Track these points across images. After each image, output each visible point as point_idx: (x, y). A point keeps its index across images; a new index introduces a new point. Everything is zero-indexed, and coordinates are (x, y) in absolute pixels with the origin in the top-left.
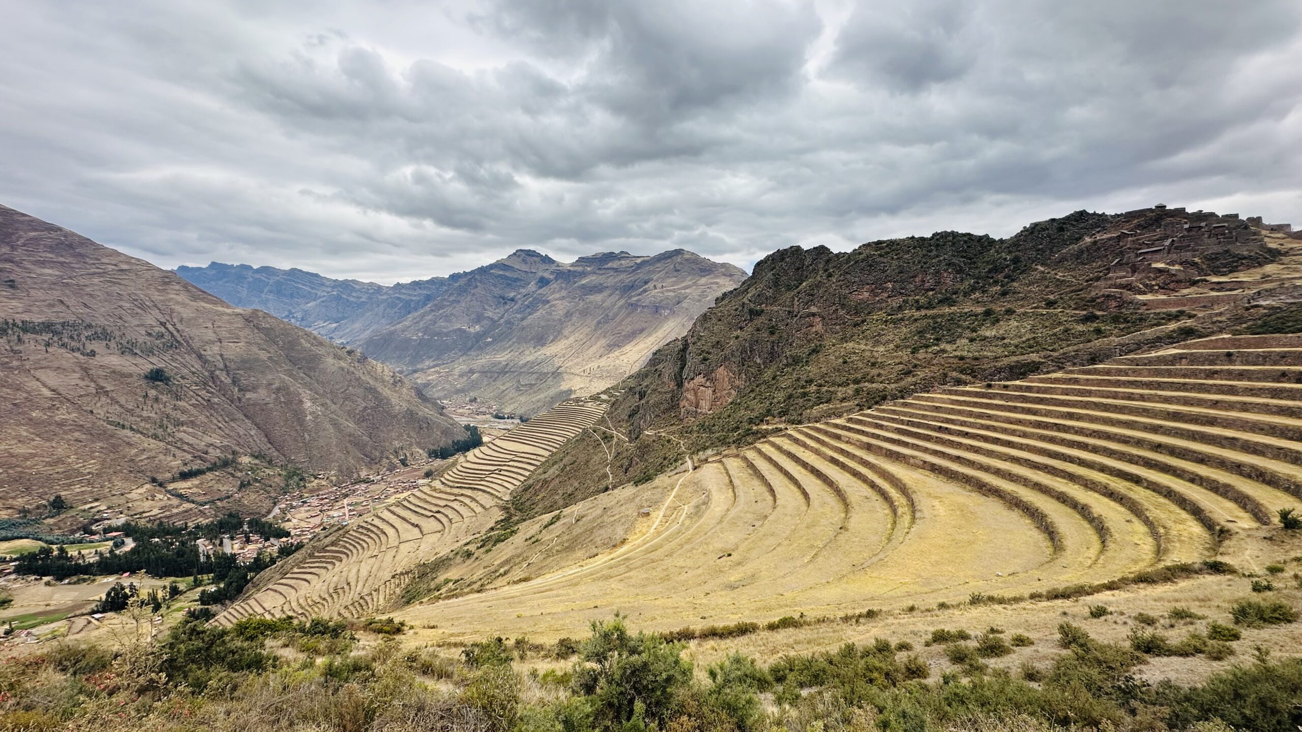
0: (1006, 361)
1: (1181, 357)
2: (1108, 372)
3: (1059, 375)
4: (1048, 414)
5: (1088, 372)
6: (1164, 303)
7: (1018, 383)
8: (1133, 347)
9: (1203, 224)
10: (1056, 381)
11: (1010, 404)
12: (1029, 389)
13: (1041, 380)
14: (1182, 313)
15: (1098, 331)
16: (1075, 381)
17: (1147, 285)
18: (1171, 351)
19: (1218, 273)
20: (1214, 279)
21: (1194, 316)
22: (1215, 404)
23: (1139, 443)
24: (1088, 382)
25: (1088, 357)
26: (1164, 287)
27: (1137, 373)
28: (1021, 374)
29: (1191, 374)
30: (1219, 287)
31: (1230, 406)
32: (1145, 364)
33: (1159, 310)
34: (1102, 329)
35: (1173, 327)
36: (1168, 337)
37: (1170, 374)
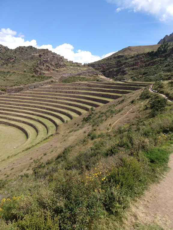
0: (14, 87)
1: (51, 87)
2: (38, 91)
3: (28, 91)
4: (25, 102)
5: (34, 91)
6: (48, 74)
7: (17, 94)
8: (43, 84)
9: (55, 56)
10: (27, 93)
11: (16, 100)
12: (20, 95)
13: (23, 93)
14: (51, 76)
15: (35, 80)
16: (31, 93)
17: (45, 69)
18: (50, 86)
19: (57, 68)
20: (57, 69)
21: (53, 78)
22: (57, 99)
23: (44, 108)
24: (34, 93)
25: (34, 87)
26: (48, 70)
27: (43, 91)
28: (18, 91)
29: (53, 91)
30: (57, 71)
31: (59, 99)
32: (45, 89)
33: (47, 76)
34: (36, 79)
35: (50, 80)
36: (49, 83)
37: (50, 91)
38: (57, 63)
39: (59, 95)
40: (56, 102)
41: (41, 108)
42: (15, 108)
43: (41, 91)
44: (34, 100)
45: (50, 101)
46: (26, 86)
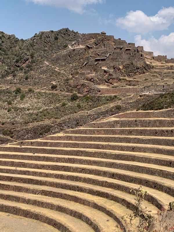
0: (31, 126)
1: (116, 123)
2: (85, 132)
3: (61, 134)
4: (58, 160)
5: (76, 132)
6: (108, 91)
7: (39, 140)
8: (96, 116)
9: (122, 46)
10: (60, 138)
11: (36, 154)
13: (52, 138)
14: (115, 96)
15: (79, 106)
16: (70, 138)
17: (100, 80)
18: (113, 119)
19: (129, 76)
20: (128, 79)
21: (121, 99)
22: (133, 149)
23: (105, 174)
24: (76, 138)
25: (75, 123)
26: (107, 81)
27: (99, 132)
28: (41, 134)
29: (122, 132)
30: (130, 83)
31: (140, 150)
32: (102, 127)
33: (106, 95)
34: (81, 105)
35: (112, 105)
36: (111, 111)
37: (114, 132)
38: (128, 62)
39: (139, 141)
40: (133, 158)
41: (98, 173)
42: (35, 174)
43: (93, 132)
44: (77, 153)
45: (118, 157)
46: (58, 121)
